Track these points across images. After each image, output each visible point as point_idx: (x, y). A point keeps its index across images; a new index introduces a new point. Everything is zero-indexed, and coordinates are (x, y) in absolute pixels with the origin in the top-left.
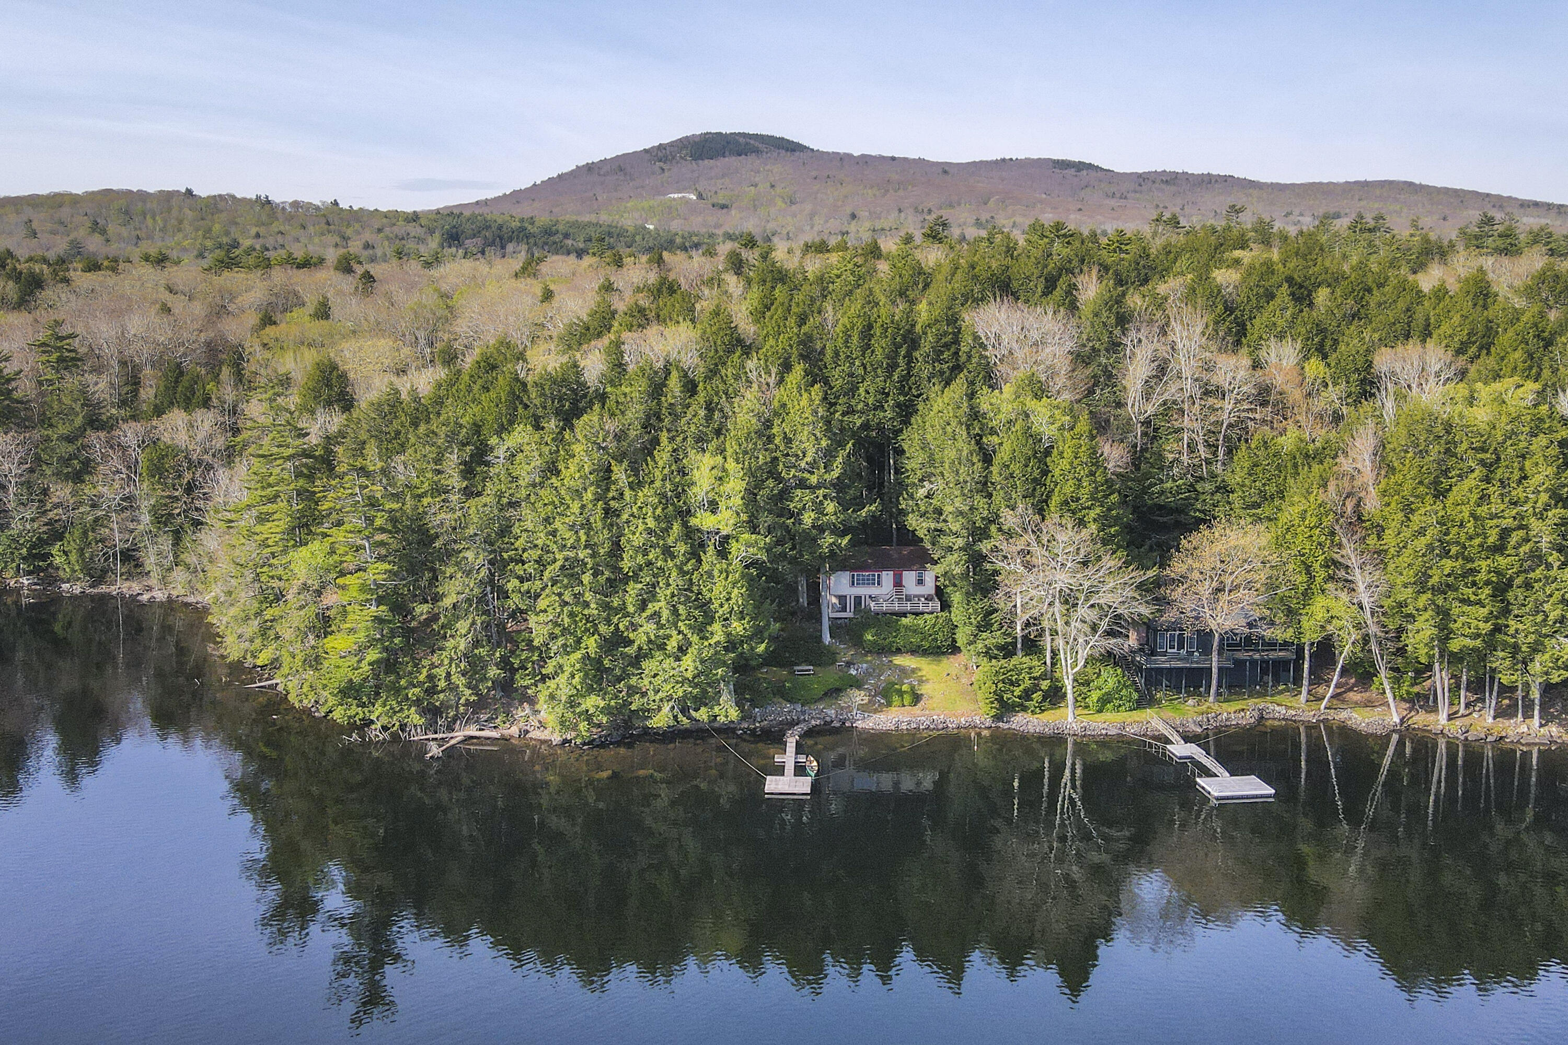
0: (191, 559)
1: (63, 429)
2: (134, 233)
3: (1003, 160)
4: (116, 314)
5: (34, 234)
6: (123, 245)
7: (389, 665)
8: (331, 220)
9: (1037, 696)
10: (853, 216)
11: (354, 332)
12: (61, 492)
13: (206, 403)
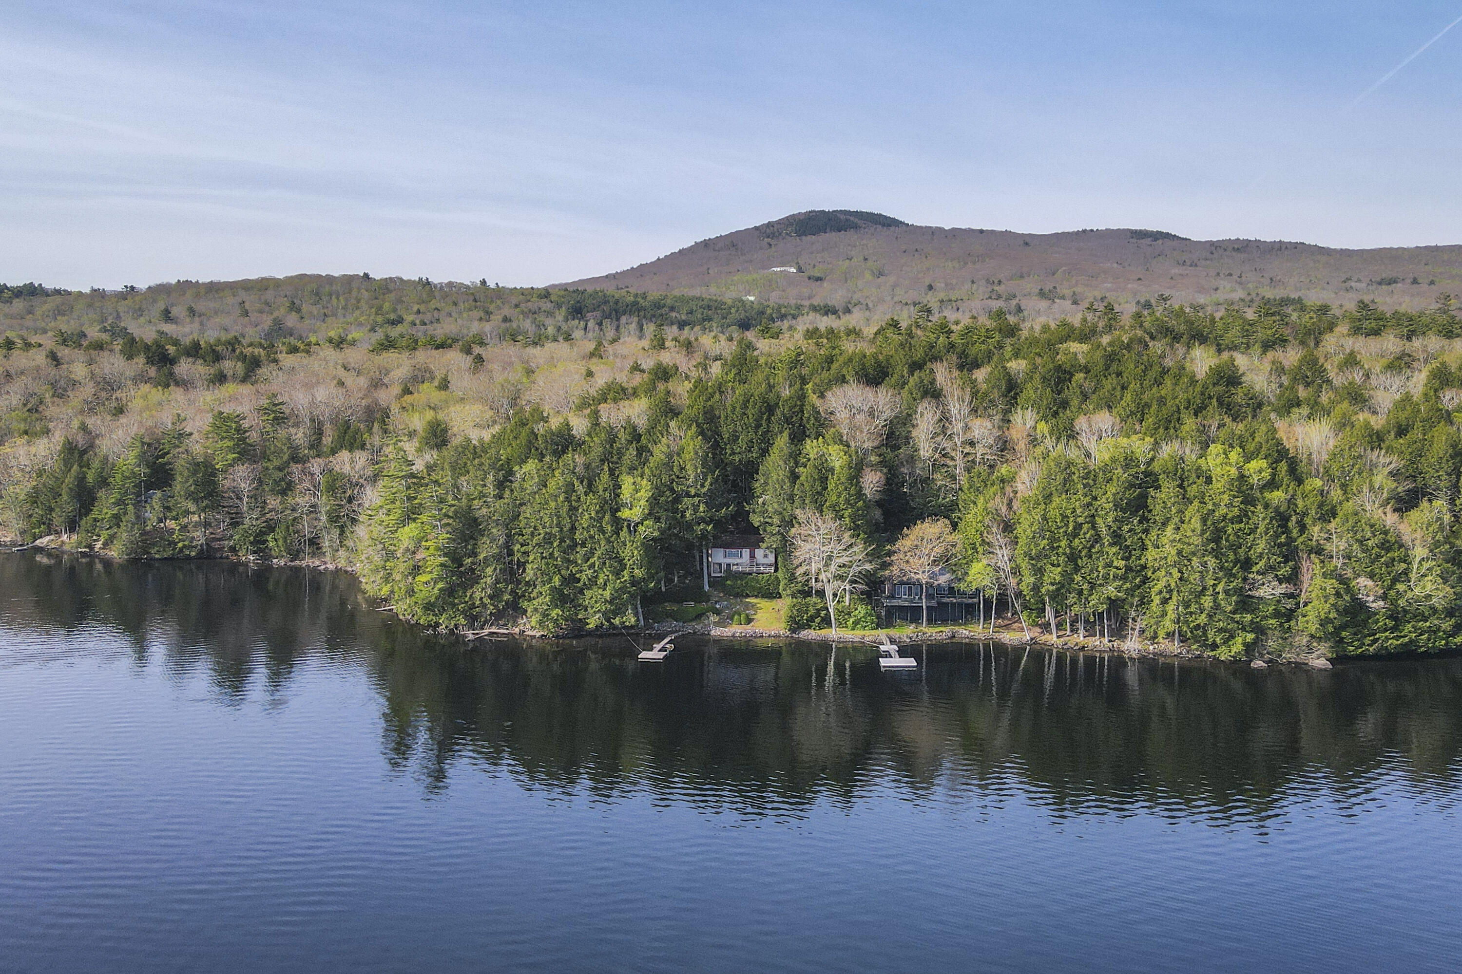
0: (350, 543)
1: (277, 463)
2: (322, 311)
3: (1084, 231)
4: (309, 386)
5: (246, 314)
6: (313, 321)
7: (450, 591)
8: (477, 298)
9: (818, 620)
10: (930, 287)
11: (462, 399)
12: (273, 502)
13: (363, 447)
